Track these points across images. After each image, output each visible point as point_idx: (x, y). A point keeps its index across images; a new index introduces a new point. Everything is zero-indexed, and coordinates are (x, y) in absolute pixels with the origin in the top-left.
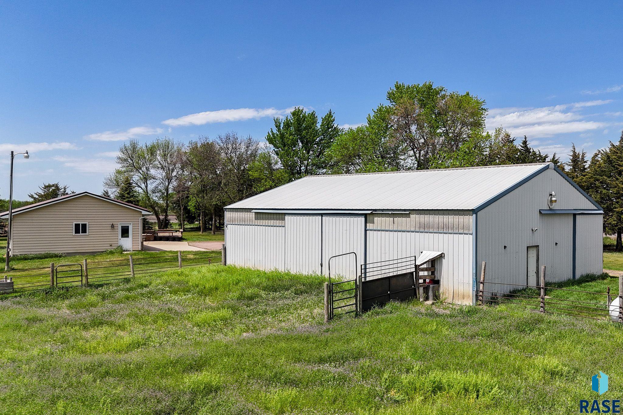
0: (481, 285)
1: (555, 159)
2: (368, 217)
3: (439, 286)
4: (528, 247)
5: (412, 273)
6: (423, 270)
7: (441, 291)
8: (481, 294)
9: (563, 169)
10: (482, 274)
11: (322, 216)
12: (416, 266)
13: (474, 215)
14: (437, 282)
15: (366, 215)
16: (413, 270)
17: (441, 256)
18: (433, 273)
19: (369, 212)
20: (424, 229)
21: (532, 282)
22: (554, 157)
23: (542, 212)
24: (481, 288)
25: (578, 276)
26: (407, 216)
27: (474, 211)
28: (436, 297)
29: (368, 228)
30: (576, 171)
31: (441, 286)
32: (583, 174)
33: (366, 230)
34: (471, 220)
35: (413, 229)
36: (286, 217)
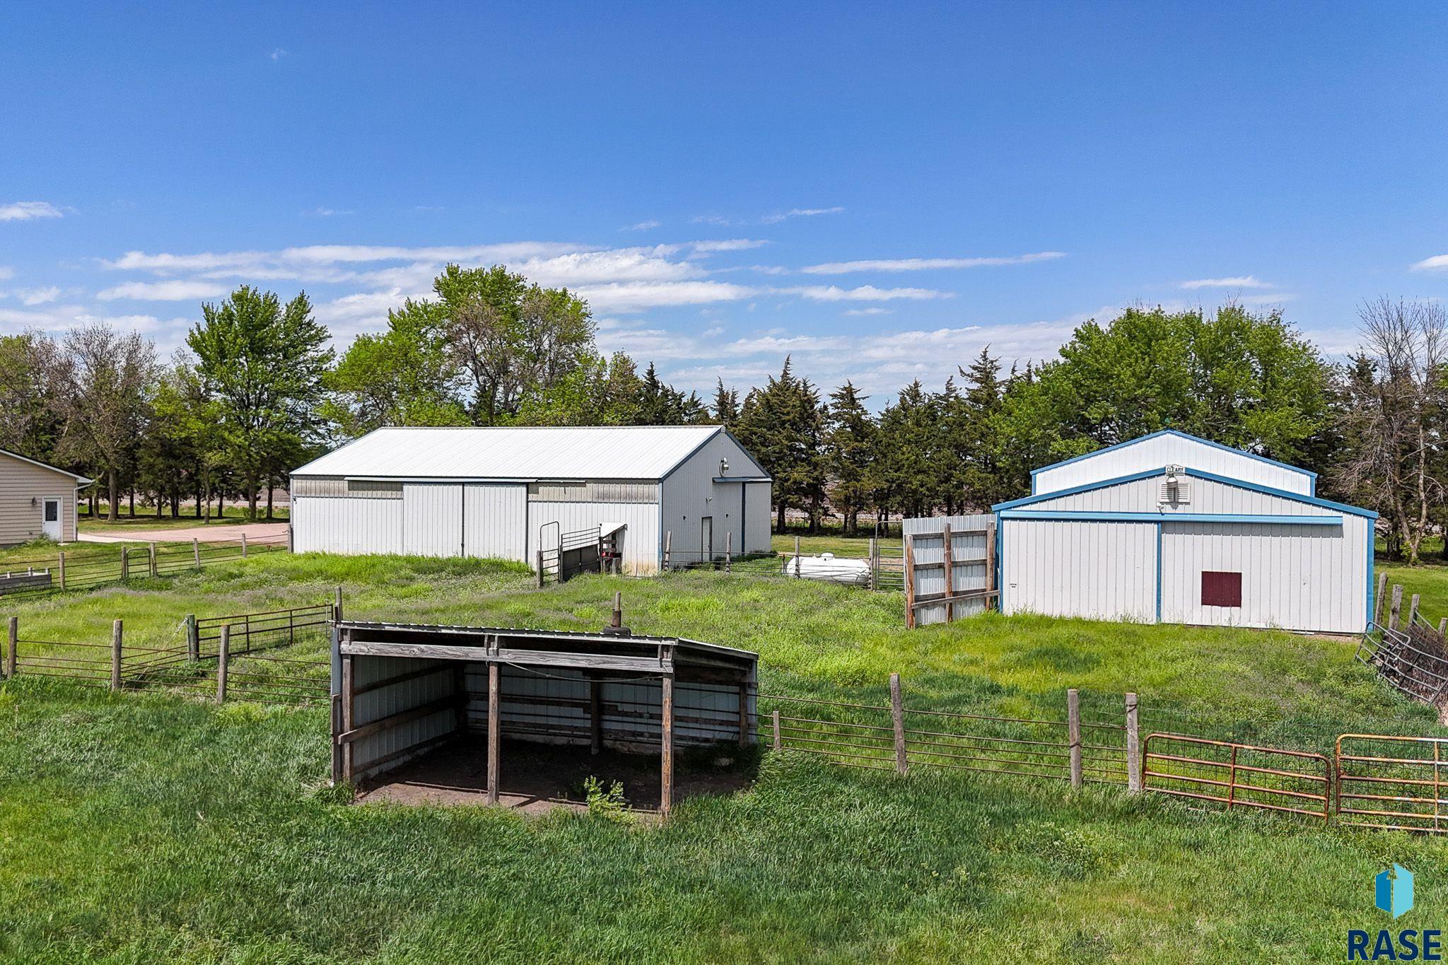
0: (667, 555)
1: (695, 400)
2: (530, 487)
3: (621, 560)
4: (703, 518)
5: (596, 545)
6: (605, 542)
7: (623, 564)
8: (666, 564)
9: (707, 415)
10: (668, 543)
11: (463, 486)
12: (600, 539)
13: (661, 484)
14: (620, 555)
15: (527, 484)
16: (598, 542)
17: (624, 528)
18: (614, 546)
19: (534, 480)
20: (603, 498)
21: (706, 557)
22: (693, 398)
23: (716, 480)
24: (667, 559)
25: (747, 552)
26: (583, 485)
27: (660, 480)
28: (619, 571)
29: (529, 499)
30: (723, 418)
31: (623, 559)
32: (735, 423)
33: (528, 502)
34: (657, 489)
35: (590, 500)
36: (405, 487)
